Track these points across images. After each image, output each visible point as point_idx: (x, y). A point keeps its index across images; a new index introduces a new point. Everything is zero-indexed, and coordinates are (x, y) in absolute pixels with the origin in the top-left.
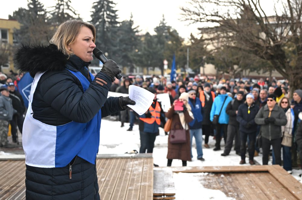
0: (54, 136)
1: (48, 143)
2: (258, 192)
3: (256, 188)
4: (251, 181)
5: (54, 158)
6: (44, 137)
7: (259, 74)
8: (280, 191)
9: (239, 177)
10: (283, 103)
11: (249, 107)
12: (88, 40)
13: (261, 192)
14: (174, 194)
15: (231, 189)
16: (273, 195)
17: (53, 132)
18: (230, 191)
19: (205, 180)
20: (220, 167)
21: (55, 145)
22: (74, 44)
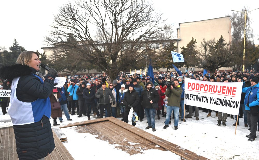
0: (31, 108)
1: (28, 112)
2: (107, 130)
3: (106, 129)
4: (101, 126)
5: (33, 118)
6: (25, 109)
7: (82, 72)
8: (117, 128)
9: (95, 125)
10: (111, 86)
11: (89, 90)
12: (36, 60)
13: (109, 130)
14: (67, 138)
15: (93, 131)
16: (115, 130)
17: (30, 105)
18: (93, 132)
19: (77, 129)
20: (83, 122)
21: (32, 112)
22: (30, 62)
